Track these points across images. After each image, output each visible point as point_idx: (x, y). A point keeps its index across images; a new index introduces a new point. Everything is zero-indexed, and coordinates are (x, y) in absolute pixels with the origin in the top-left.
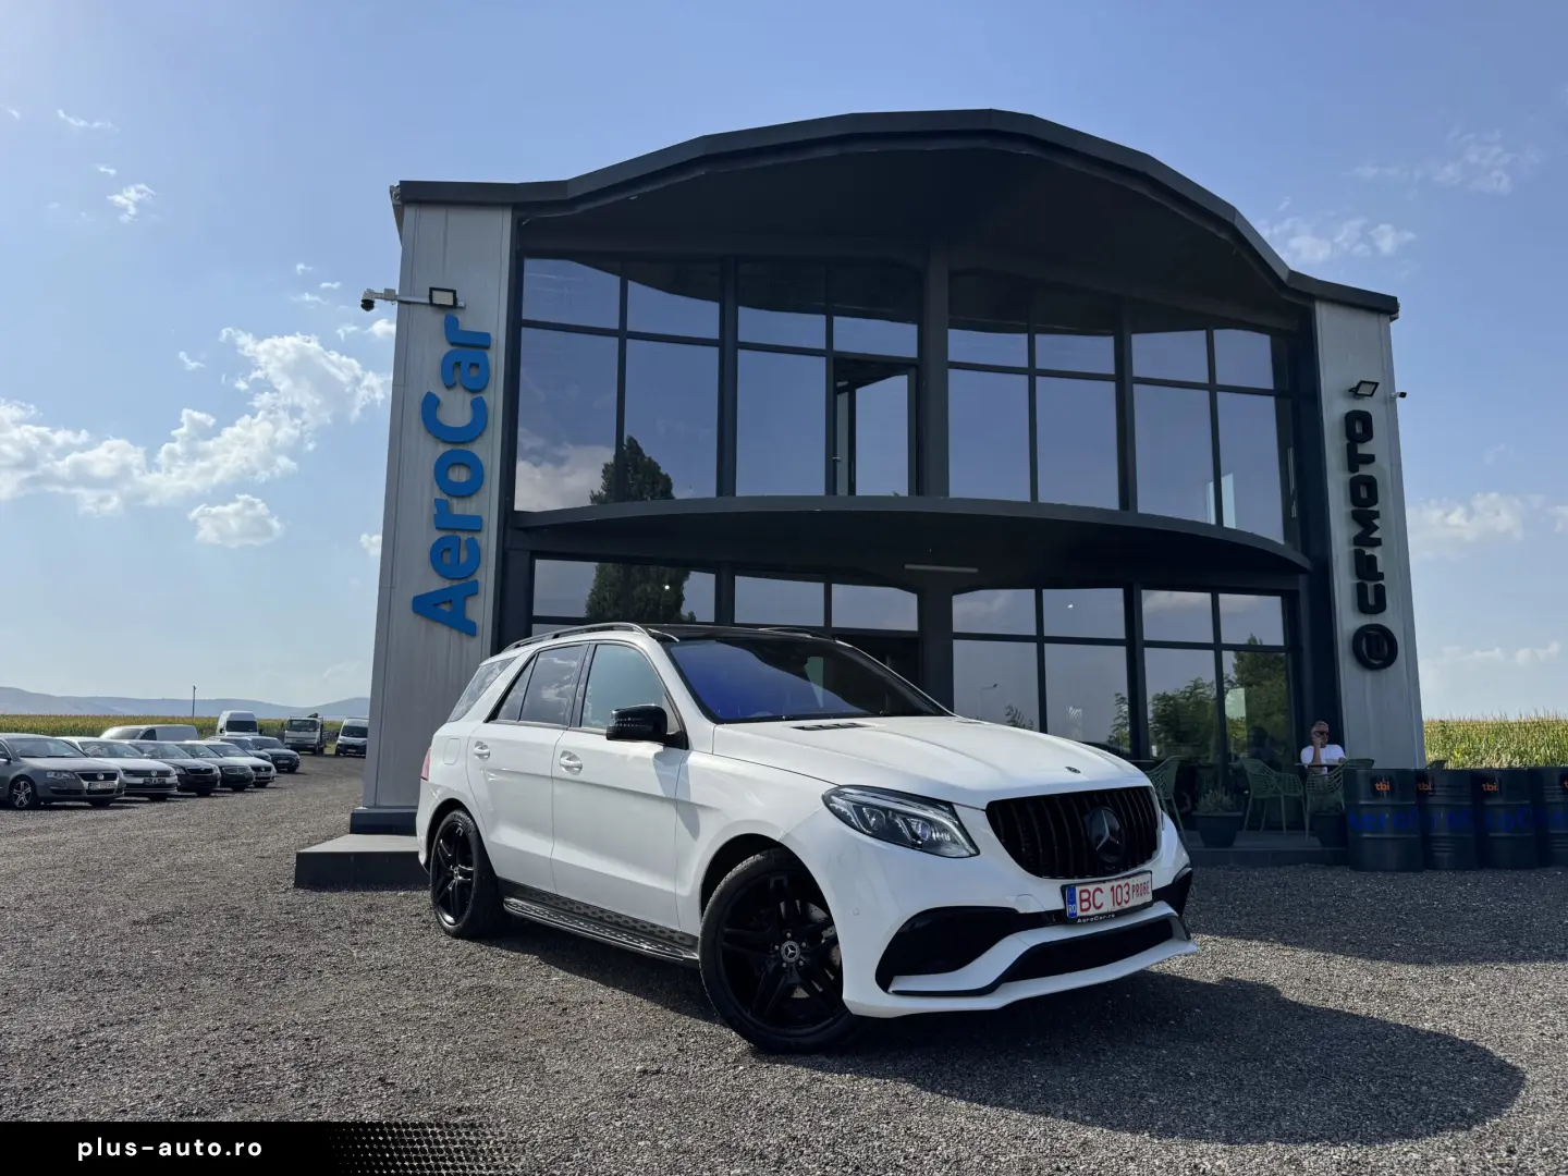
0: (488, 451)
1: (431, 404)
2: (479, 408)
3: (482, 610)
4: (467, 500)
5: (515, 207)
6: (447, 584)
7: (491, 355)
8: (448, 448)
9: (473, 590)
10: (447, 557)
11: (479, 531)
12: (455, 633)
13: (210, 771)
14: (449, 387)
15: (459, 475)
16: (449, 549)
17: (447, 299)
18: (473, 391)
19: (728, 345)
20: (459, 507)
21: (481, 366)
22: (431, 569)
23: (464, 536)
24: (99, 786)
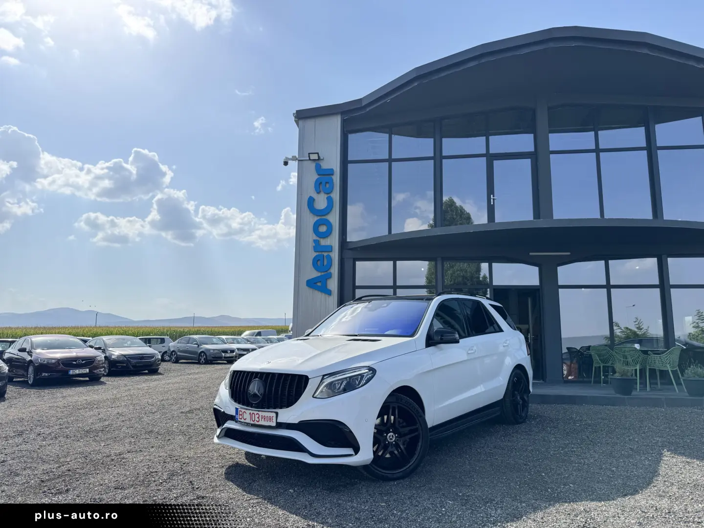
0: (334, 218)
1: (311, 201)
2: (330, 200)
3: (333, 284)
4: (326, 239)
5: (342, 113)
6: (319, 274)
7: (334, 177)
8: (319, 218)
9: (330, 276)
10: (319, 263)
11: (331, 251)
12: (323, 294)
14: (318, 193)
15: (323, 229)
16: (319, 260)
17: (315, 157)
18: (328, 194)
19: (438, 158)
20: (323, 242)
21: (331, 182)
22: (313, 269)
23: (325, 254)
24: (228, 355)
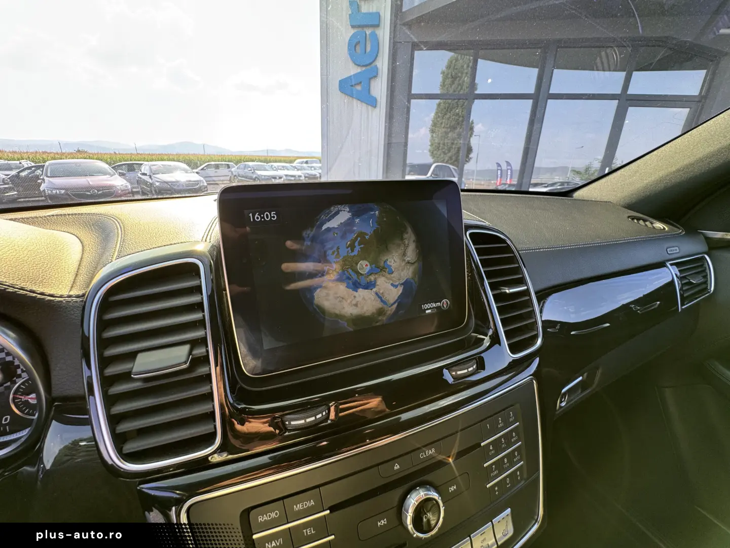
3: (380, 88)
6: (359, 70)
9: (375, 73)
10: (358, 48)
11: (379, 25)
12: (364, 105)
13: (315, 175)
16: (358, 42)
20: (365, 7)
22: (349, 60)
23: (369, 31)
